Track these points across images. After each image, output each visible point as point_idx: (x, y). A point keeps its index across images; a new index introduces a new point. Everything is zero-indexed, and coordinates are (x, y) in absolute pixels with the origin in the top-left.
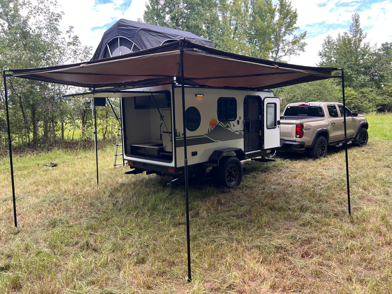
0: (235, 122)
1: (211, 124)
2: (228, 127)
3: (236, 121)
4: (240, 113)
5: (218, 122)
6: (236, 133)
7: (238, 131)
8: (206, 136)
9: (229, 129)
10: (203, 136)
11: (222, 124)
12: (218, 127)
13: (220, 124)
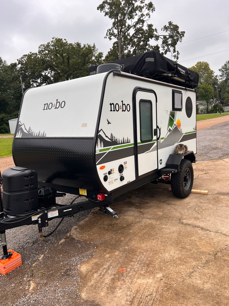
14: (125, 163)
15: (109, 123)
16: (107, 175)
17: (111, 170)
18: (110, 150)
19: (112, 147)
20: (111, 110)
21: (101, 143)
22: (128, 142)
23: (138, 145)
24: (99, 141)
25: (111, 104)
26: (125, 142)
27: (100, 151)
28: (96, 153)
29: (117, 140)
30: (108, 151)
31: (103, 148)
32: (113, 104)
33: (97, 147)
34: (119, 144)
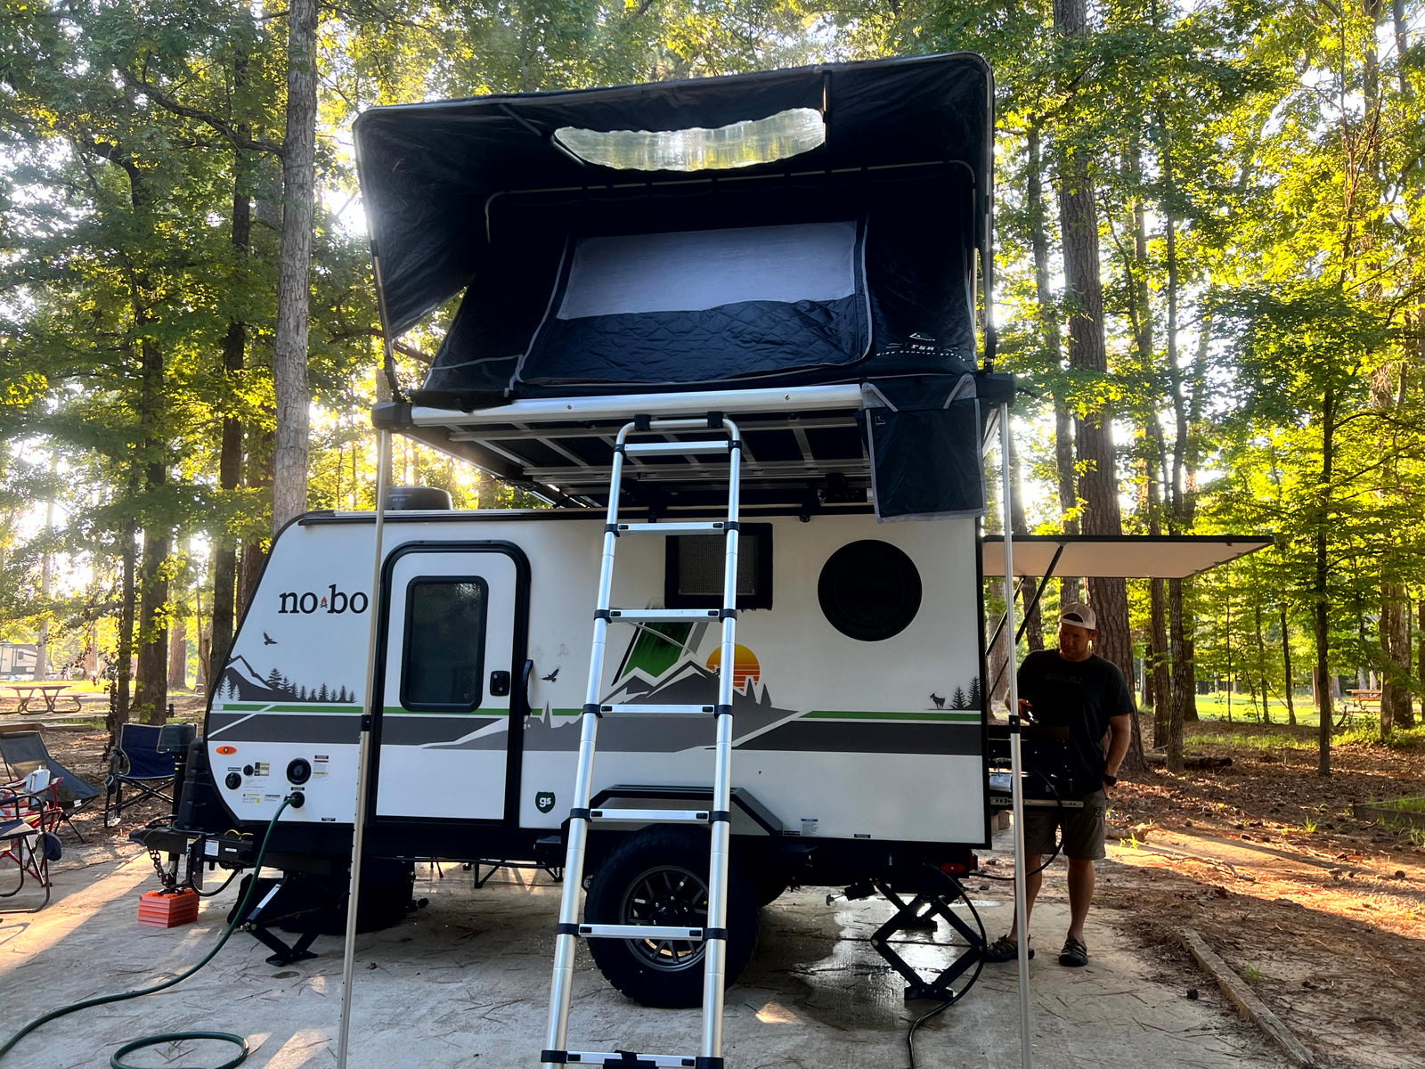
14: (322, 759)
15: (269, 641)
16: (241, 773)
17: (258, 765)
18: (261, 712)
19: (273, 704)
20: (283, 611)
21: (232, 688)
22: (343, 700)
23: (384, 715)
24: (227, 683)
25: (284, 597)
26: (329, 698)
27: (226, 707)
28: (211, 712)
29: (293, 687)
30: (254, 713)
31: (236, 701)
32: (294, 595)
33: (216, 696)
34: (303, 699)
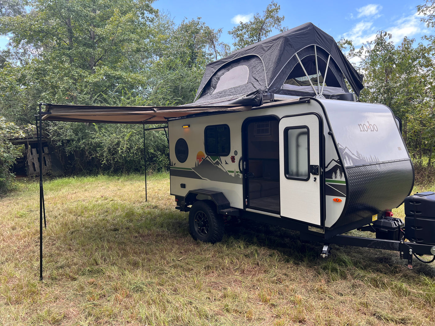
0: (228, 158)
1: (199, 157)
2: (217, 163)
3: (230, 156)
4: (236, 144)
5: (206, 156)
6: (230, 174)
7: (232, 172)
8: (193, 170)
9: (219, 166)
10: (190, 169)
11: (209, 159)
12: (205, 162)
13: (207, 158)
